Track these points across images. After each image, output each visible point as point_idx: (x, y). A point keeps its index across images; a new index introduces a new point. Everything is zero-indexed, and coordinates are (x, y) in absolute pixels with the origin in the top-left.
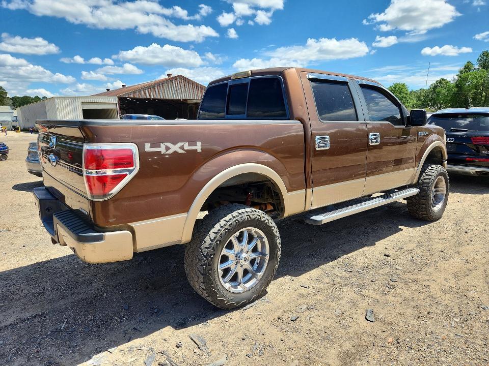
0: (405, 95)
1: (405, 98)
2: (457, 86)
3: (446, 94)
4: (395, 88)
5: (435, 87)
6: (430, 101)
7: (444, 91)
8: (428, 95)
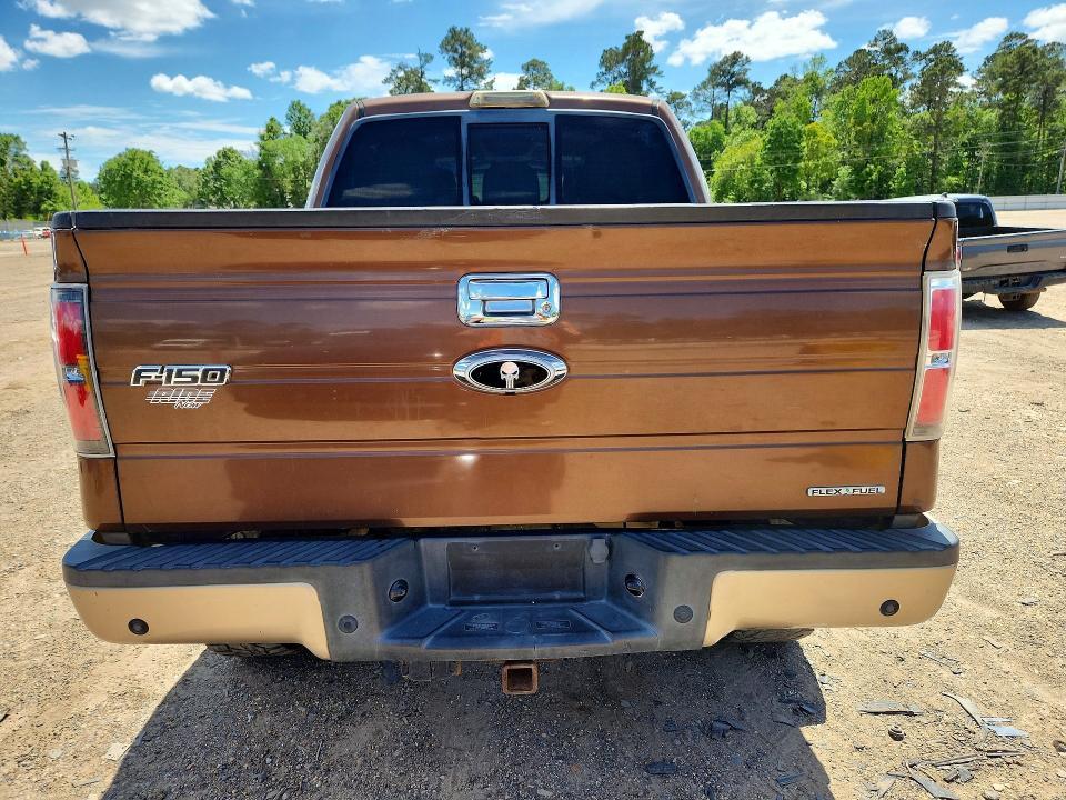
0: (159, 179)
1: (160, 183)
2: (260, 166)
3: (243, 180)
4: (133, 160)
5: (217, 166)
6: (215, 193)
7: (238, 174)
8: (207, 182)
